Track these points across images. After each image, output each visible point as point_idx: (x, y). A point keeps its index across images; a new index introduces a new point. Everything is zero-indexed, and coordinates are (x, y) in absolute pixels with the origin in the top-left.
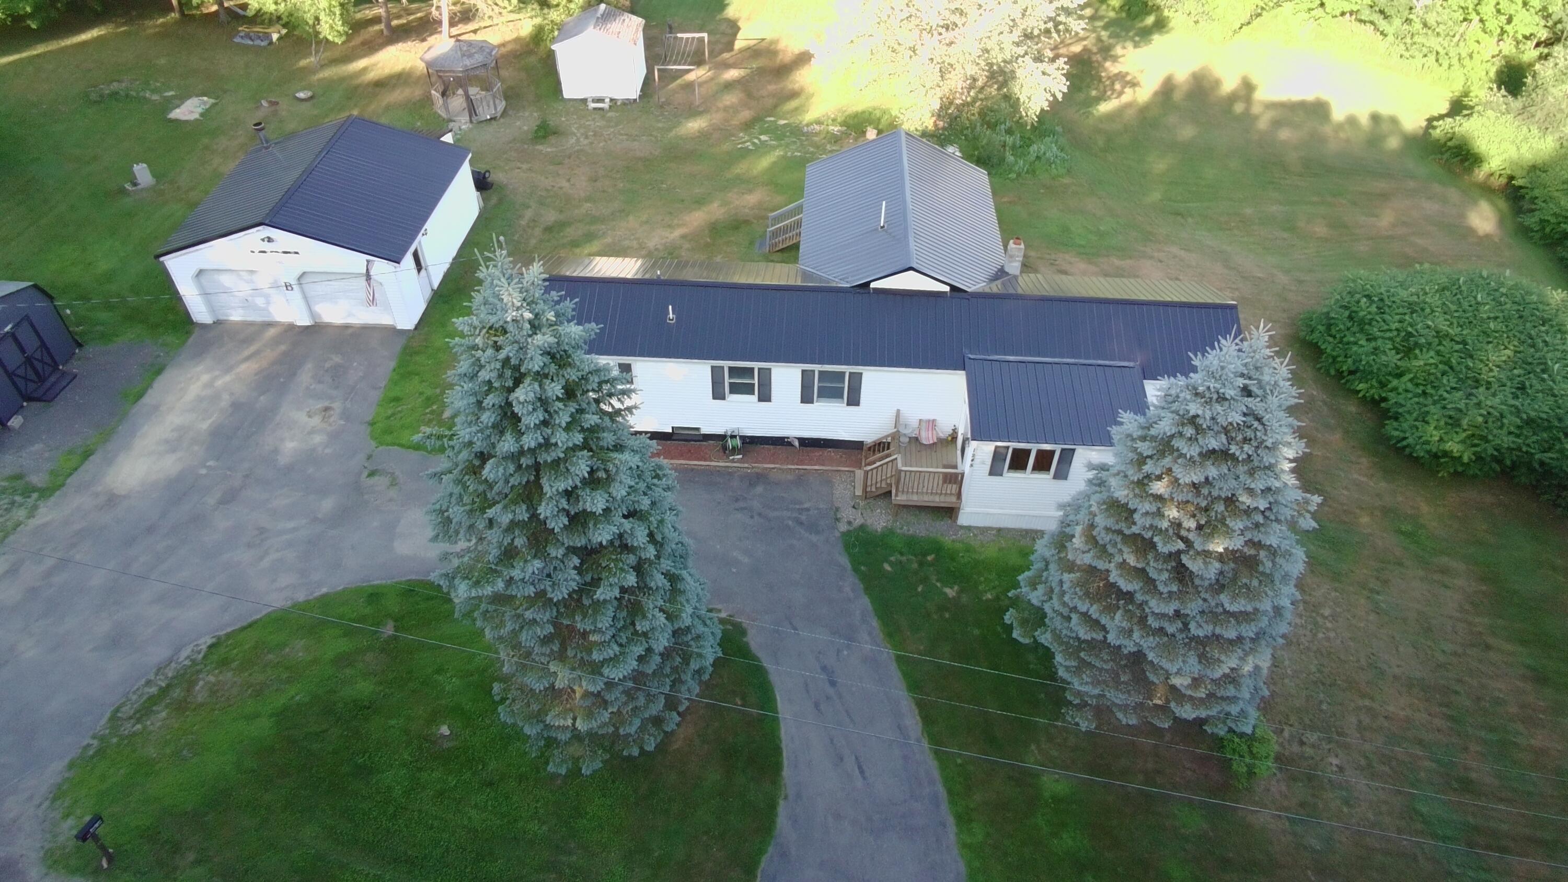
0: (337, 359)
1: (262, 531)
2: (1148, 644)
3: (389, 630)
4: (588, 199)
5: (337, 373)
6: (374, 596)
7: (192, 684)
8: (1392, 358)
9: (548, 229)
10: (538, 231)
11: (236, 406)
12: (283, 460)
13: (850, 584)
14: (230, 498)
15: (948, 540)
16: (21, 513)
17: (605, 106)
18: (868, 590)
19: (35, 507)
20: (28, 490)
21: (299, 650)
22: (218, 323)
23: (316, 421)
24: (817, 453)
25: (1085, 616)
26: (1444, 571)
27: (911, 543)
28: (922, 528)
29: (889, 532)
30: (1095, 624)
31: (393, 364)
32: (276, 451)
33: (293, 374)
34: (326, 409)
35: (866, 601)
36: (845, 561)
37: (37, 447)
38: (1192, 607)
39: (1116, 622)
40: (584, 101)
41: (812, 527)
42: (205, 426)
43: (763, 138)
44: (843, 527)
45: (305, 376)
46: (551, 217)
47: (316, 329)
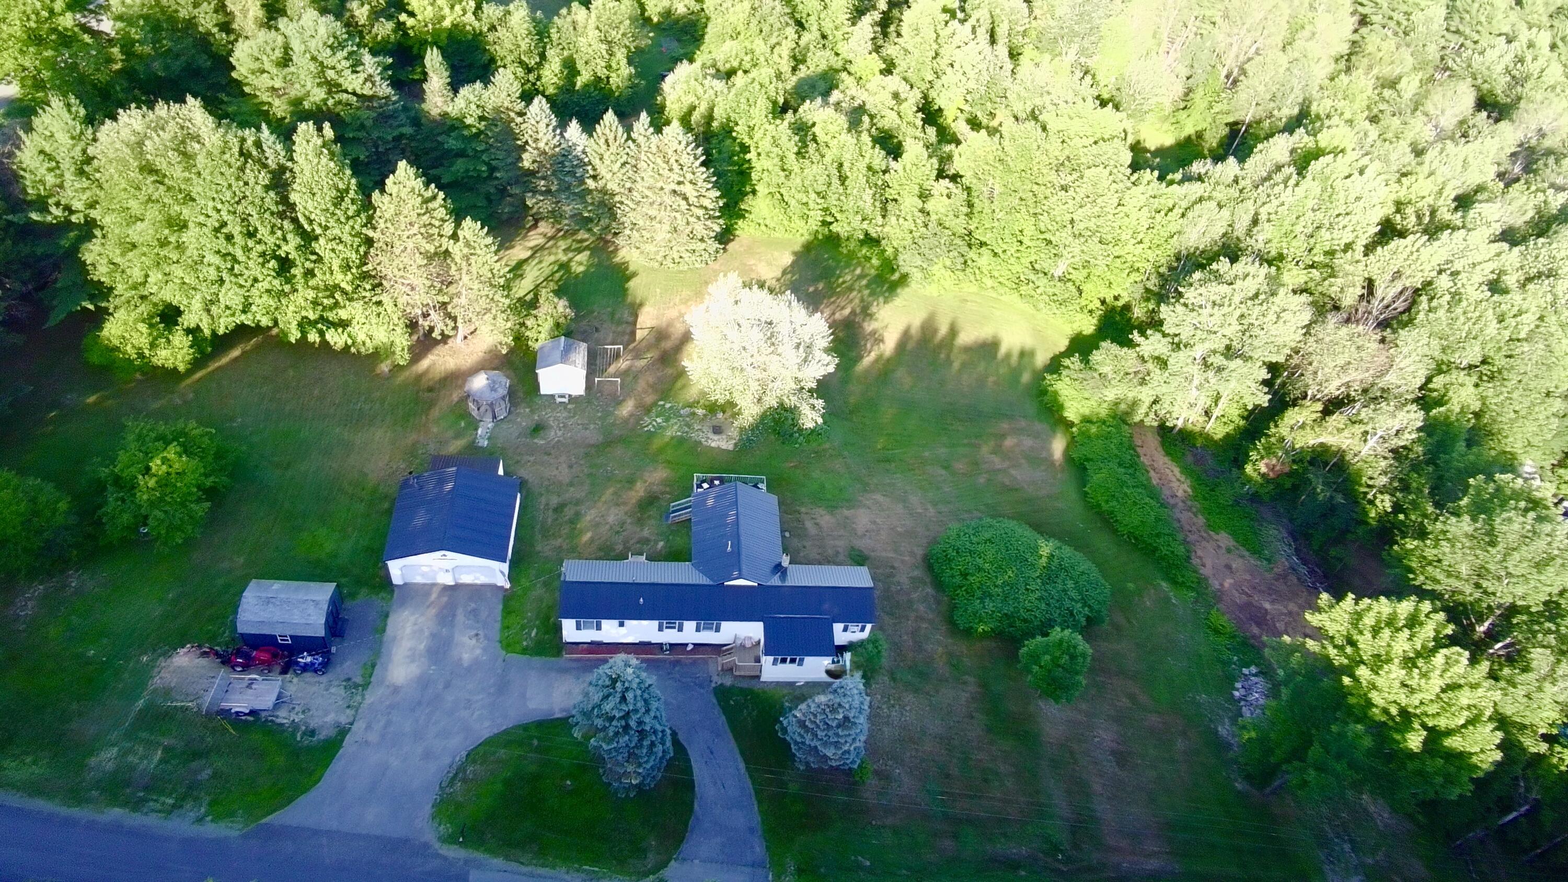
0: (473, 605)
1: (469, 701)
2: (818, 744)
3: (535, 742)
4: (571, 484)
5: (475, 613)
6: (525, 727)
7: (465, 771)
8: (958, 580)
9: (556, 510)
10: (550, 512)
11: (433, 636)
12: (466, 665)
13: (717, 711)
14: (447, 686)
15: (757, 688)
16: (359, 698)
17: (566, 400)
18: (724, 713)
19: (363, 696)
20: (356, 686)
21: (502, 753)
22: (405, 584)
23: (474, 641)
24: (702, 648)
25: (800, 734)
26: (965, 683)
27: (741, 689)
28: (744, 684)
29: (732, 686)
30: (802, 737)
31: (501, 607)
32: (460, 659)
33: (454, 616)
34: (477, 635)
35: (724, 718)
36: (715, 701)
37: (348, 663)
38: (830, 733)
39: (808, 737)
40: (553, 396)
41: (701, 686)
42: (422, 646)
43: (659, 420)
44: (713, 685)
45: (460, 617)
46: (555, 501)
47: (457, 587)
